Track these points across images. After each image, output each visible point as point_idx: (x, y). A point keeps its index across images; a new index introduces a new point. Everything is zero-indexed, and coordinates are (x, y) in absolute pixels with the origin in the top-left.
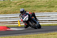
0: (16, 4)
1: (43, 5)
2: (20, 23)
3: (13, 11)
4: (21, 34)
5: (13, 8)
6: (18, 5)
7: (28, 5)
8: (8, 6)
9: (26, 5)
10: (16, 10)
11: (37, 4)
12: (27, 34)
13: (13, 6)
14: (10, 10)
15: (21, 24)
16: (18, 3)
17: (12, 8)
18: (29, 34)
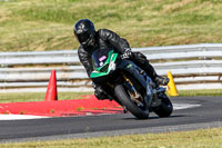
0: (158, 9)
2: (176, 83)
3: (146, 35)
5: (148, 26)
6: (167, 12)
8: (128, 17)
9: (199, 13)
10: (158, 32)
12: (203, 124)
13: (150, 18)
15: (180, 88)
17: (142, 23)
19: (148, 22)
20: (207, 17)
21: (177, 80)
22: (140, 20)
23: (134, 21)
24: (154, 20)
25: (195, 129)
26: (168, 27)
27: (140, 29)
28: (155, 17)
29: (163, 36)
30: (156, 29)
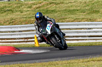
0: (30, 7)
1: (79, 8)
3: (24, 19)
4: (39, 61)
5: (25, 15)
6: (34, 9)
7: (53, 9)
8: (16, 11)
9: (49, 9)
10: (30, 18)
11: (69, 7)
13: (26, 11)
14: (21, 18)
16: (35, 6)
17: (23, 14)
18: (54, 59)
19: (25, 13)
20: (52, 11)
22: (22, 12)
23: (19, 13)
28: (28, 11)
29: (32, 19)
30: (29, 16)
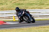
1: (34, 3)
3: (8, 8)
6: (13, 3)
9: (20, 3)
11: (30, 2)
15: (16, 19)
19: (9, 5)
21: (15, 17)
22: (7, 5)
23: (6, 5)
24: (10, 5)
25: (19, 28)
26: (13, 6)
27: (7, 6)
28: (10, 4)
29: (12, 8)
